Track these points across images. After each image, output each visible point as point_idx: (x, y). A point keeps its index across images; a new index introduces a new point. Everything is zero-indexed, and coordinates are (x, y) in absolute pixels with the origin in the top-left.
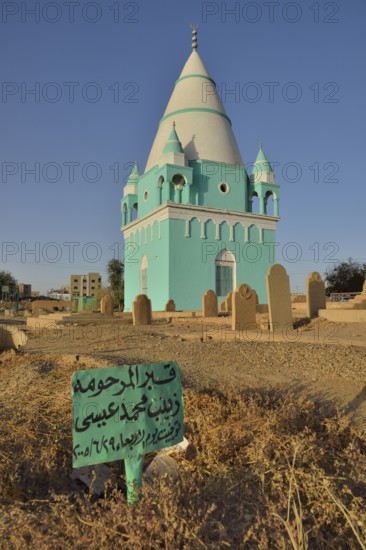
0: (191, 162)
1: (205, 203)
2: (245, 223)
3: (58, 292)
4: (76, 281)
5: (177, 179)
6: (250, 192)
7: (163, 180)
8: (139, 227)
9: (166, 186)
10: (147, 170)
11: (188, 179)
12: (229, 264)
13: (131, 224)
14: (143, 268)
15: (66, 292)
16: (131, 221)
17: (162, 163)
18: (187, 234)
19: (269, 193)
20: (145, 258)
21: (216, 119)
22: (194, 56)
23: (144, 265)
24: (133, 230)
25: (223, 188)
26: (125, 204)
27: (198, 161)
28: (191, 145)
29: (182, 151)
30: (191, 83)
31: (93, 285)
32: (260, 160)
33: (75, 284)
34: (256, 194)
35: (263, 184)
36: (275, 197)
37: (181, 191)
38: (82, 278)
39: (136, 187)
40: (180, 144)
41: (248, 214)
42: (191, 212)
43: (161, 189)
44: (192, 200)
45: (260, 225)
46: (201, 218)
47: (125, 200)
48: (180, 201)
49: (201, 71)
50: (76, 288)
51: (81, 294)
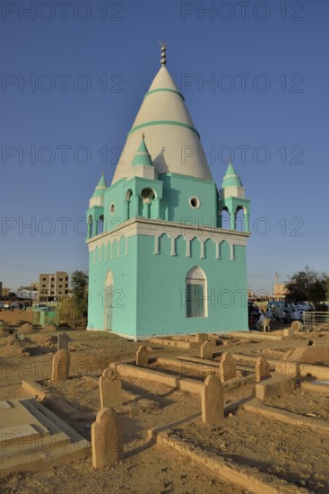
0: (161, 176)
1: (176, 217)
2: (216, 239)
3: (28, 289)
4: (44, 279)
5: (147, 193)
6: (221, 206)
7: (131, 194)
8: (105, 241)
9: (134, 199)
10: (114, 182)
11: (157, 193)
12: (200, 282)
13: (96, 237)
14: (108, 284)
15: (35, 289)
16: (97, 234)
17: (131, 176)
18: (156, 251)
19: (239, 208)
20: (110, 274)
21: (185, 133)
22: (163, 71)
23: (110, 281)
24: (98, 243)
25: (194, 203)
26: (91, 216)
27: (168, 174)
28: (161, 157)
29: (151, 163)
30: (160, 96)
31: (61, 283)
32: (230, 175)
33: (44, 283)
34: (226, 209)
35: (234, 198)
36: (245, 212)
37: (149, 205)
38: (51, 277)
39: (103, 198)
40: (149, 156)
41: (219, 230)
42: (160, 227)
43: (129, 202)
44: (162, 215)
45: (231, 241)
46: (172, 235)
47: (91, 212)
48: (149, 217)
49: (170, 86)
50: (44, 286)
51: (49, 292)
